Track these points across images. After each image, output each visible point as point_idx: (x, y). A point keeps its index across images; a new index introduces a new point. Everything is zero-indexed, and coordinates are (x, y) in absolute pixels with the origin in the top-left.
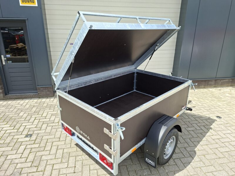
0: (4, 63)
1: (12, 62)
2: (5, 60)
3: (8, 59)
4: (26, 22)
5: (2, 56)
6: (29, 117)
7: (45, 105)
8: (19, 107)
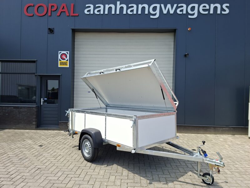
0: (42, 104)
1: (47, 104)
2: (43, 101)
3: (45, 101)
4: (60, 77)
5: (42, 99)
6: (46, 139)
7: (61, 134)
8: (43, 134)
